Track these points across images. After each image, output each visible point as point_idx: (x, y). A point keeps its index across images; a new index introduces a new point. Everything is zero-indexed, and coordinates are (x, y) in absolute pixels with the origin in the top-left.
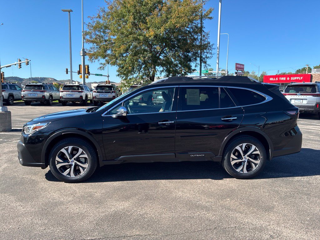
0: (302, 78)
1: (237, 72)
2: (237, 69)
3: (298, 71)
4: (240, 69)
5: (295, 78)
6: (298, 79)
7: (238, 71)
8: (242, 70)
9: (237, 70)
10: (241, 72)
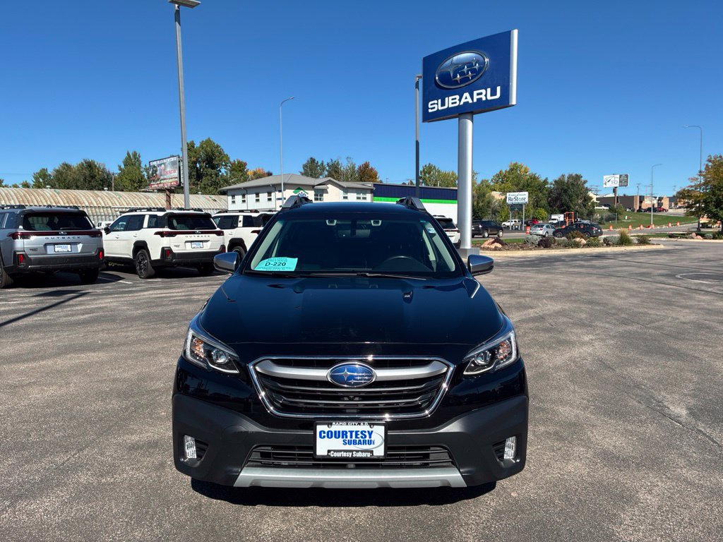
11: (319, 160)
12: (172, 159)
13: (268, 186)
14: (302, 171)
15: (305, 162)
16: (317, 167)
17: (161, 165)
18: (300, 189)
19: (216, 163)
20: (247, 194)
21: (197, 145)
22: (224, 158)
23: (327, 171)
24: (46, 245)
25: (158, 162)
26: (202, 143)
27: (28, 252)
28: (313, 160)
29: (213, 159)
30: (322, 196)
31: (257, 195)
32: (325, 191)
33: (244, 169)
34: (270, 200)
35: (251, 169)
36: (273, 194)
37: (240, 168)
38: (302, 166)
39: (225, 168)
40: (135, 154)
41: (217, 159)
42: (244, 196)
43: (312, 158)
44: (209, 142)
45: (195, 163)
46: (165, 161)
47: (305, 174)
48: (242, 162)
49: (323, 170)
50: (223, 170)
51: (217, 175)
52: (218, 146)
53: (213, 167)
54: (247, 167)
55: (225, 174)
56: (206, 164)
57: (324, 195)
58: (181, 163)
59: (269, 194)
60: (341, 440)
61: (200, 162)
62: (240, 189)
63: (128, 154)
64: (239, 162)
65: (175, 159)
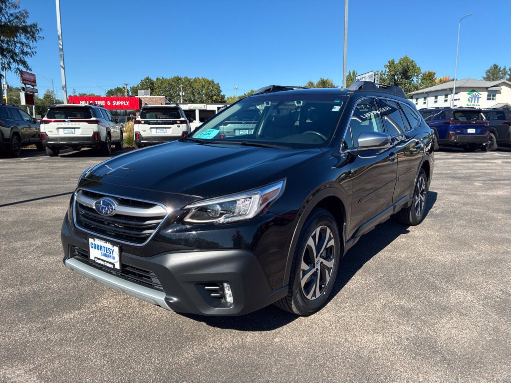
0: (128, 103)
1: (24, 86)
2: (25, 82)
3: (110, 92)
4: (29, 83)
5: (119, 103)
6: (123, 104)
7: (27, 86)
8: (33, 84)
9: (25, 84)
10: (31, 87)
11: (501, 66)
12: (370, 74)
13: (446, 90)
14: (485, 76)
15: (488, 68)
16: (499, 71)
17: (362, 78)
18: (474, 91)
19: (410, 74)
20: (428, 97)
21: (397, 62)
22: (416, 70)
23: (509, 75)
24: (235, 130)
25: (361, 77)
26: (400, 60)
27: (226, 134)
28: (496, 67)
29: (407, 71)
30: (495, 96)
31: (436, 97)
32: (499, 92)
33: (432, 78)
34: (446, 101)
35: (438, 77)
36: (449, 96)
37: (429, 78)
38: (485, 72)
39: (417, 78)
40: (354, 73)
41: (411, 71)
42: (425, 98)
43: (495, 65)
44: (406, 59)
45: (394, 76)
46: (365, 75)
47: (488, 78)
48: (431, 73)
49: (505, 74)
50: (415, 79)
51: (410, 84)
52: (412, 61)
53: (407, 78)
54: (436, 76)
55: (416, 83)
56: (402, 76)
57: (497, 95)
58: (376, 76)
59: (446, 96)
60: (100, 251)
61: (397, 75)
62: (423, 93)
63: (350, 73)
64: (429, 73)
65: (372, 73)
